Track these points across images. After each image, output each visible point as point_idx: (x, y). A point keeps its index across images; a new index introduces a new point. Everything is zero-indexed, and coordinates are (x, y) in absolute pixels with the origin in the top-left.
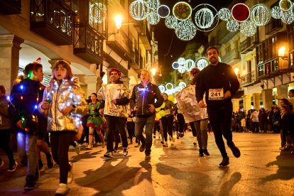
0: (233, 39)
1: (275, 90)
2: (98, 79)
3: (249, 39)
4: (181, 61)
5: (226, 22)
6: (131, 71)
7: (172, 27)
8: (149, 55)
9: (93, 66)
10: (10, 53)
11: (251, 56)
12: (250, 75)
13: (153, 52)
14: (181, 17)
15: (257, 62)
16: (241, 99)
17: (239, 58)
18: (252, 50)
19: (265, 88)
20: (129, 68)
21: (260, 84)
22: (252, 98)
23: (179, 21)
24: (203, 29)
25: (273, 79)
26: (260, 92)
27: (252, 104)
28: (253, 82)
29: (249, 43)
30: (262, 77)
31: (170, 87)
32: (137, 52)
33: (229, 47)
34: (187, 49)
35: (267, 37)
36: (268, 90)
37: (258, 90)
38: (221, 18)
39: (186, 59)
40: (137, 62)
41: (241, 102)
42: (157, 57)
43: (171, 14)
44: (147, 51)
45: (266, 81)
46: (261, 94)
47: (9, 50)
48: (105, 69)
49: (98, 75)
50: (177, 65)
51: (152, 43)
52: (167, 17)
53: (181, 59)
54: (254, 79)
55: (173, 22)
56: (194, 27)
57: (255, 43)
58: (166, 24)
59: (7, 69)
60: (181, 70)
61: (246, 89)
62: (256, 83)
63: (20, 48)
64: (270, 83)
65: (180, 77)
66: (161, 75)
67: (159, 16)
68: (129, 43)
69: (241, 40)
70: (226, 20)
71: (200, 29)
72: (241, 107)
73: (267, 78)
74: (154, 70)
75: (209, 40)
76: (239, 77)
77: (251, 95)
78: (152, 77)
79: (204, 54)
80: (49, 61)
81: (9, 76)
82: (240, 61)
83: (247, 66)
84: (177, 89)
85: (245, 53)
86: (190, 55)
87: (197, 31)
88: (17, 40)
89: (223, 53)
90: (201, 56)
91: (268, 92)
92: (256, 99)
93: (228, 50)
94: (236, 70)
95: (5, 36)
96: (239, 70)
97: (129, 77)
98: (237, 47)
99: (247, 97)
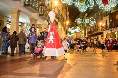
0: (100, 11)
1: (116, 32)
2: (47, 26)
3: (106, 12)
4: (79, 19)
5: (99, 5)
6: (59, 23)
7: (77, 6)
8: (66, 16)
9: (46, 21)
11: (107, 18)
12: (106, 26)
14: (81, 2)
15: (110, 21)
16: (102, 35)
17: (102, 19)
18: (107, 16)
19: (112, 31)
20: (59, 22)
21: (110, 30)
22: (107, 35)
23: (80, 4)
24: (89, 8)
25: (116, 28)
26: (110, 33)
27: (106, 37)
28: (107, 29)
29: (106, 14)
30: (111, 27)
31: (73, 29)
32: (62, 15)
33: (98, 14)
35: (114, 11)
36: (113, 32)
37: (109, 32)
38: (97, 3)
39: (81, 18)
40: (61, 19)
42: (69, 17)
43: (77, 1)
45: (113, 29)
46: (110, 34)
47: (16, 15)
48: (50, 23)
49: (47, 24)
50: (77, 21)
51: (67, 12)
52: (76, 2)
53: (79, 18)
54: (108, 27)
55: (78, 5)
56: (86, 7)
57: (109, 13)
58: (75, 5)
59: (15, 22)
60: (78, 22)
61: (104, 31)
62: (108, 29)
63: (20, 14)
64: (114, 29)
65: (77, 25)
66: (70, 24)
67: (72, 2)
68: (59, 12)
69: (103, 12)
70: (99, 4)
71: (88, 7)
73: (113, 28)
74: (68, 23)
75: (90, 11)
76: (102, 27)
77: (106, 34)
78: (67, 25)
79: (87, 16)
80: (29, 19)
81: (16, 25)
82: (102, 20)
83: (105, 22)
84: (76, 30)
85: (104, 17)
86: (82, 17)
87: (87, 8)
88: (19, 11)
89: (96, 17)
90: (86, 17)
91: (113, 33)
92: (108, 35)
93: (98, 15)
94: (101, 24)
95: (14, 9)
96: (102, 24)
97: (59, 25)
98: (101, 14)
99: (104, 34)
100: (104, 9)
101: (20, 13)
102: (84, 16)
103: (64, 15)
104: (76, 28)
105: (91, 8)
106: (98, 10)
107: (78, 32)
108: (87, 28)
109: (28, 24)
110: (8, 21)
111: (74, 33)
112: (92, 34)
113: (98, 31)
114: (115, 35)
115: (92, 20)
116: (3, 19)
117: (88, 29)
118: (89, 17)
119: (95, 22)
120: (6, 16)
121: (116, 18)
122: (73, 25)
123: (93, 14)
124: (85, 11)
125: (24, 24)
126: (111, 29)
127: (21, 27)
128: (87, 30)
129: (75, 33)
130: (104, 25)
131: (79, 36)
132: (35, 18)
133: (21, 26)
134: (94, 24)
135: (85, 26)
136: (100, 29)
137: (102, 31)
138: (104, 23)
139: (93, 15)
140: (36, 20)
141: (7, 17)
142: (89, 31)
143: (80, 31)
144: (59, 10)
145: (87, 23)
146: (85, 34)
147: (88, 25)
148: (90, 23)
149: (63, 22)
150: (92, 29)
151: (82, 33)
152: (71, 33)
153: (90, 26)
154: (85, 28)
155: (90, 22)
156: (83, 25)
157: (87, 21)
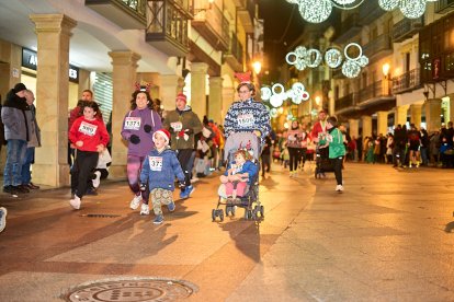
0: (382, 18)
1: (446, 100)
2: (180, 80)
3: (407, 22)
4: (300, 52)
6: (225, 68)
7: (295, 1)
8: (250, 41)
9: (173, 60)
10: (57, 42)
11: (411, 45)
12: (407, 76)
13: (257, 37)
15: (420, 55)
16: (390, 112)
17: (390, 47)
18: (411, 37)
19: (431, 96)
20: (223, 63)
21: (422, 90)
22: (409, 111)
24: (343, 5)
25: (443, 83)
26: (422, 102)
27: (408, 120)
28: (411, 87)
29: (406, 29)
30: (427, 78)
31: (278, 90)
32: (234, 36)
33: (375, 31)
34: (306, 31)
35: (438, 17)
36: (435, 99)
37: (418, 99)
39: (308, 48)
40: (233, 53)
41: (391, 117)
42: (261, 44)
44: (247, 34)
45: (432, 86)
46: (424, 105)
47: (55, 38)
48: (187, 67)
49: (180, 74)
50: (292, 58)
51: (255, 22)
53: (300, 48)
54: (415, 81)
56: (329, 1)
57: (416, 26)
59: (52, 67)
60: (299, 65)
61: (399, 97)
62: (415, 89)
63: (70, 35)
64: (439, 88)
65: (294, 74)
66: (267, 73)
68: (224, 23)
69: (396, 21)
71: (338, 4)
72: (390, 125)
73: (435, 82)
74: (258, 66)
75: (343, 20)
76: (389, 79)
77: (407, 107)
78: (254, 75)
79: (333, 40)
80: (110, 54)
81: (56, 78)
82: (392, 53)
83: (402, 61)
84: (290, 94)
85: (400, 41)
86: (311, 41)
87: (334, 8)
88: (68, 23)
89: (366, 40)
90: (328, 44)
91: (436, 103)
92: (414, 114)
93: (374, 35)
94: (385, 68)
95: (49, 16)
96: (390, 69)
97: (223, 77)
98: (387, 30)
99: (400, 109)
100: (397, 9)
101: (73, 31)
102: (322, 41)
103: (241, 37)
104: (288, 87)
105: (347, 5)
106: (374, 12)
107: (299, 102)
108: (332, 86)
109: (103, 74)
110: (25, 63)
111: (283, 105)
112: (351, 108)
113: (374, 96)
114: (443, 111)
115: (353, 54)
116: (8, 55)
117: (337, 89)
118: (338, 44)
119: (363, 60)
120: (16, 45)
121: (447, 45)
122: (280, 74)
123: (354, 28)
124: (326, 17)
125: (87, 72)
126: (426, 88)
127: (76, 86)
128: (331, 94)
129: (289, 105)
130: (399, 72)
131: (303, 117)
132: (129, 50)
133: (76, 81)
134: (361, 68)
135: (327, 77)
136: (385, 87)
137: (390, 94)
138: (397, 63)
139: (357, 32)
140: (136, 57)
141: (23, 48)
142: (341, 95)
143: (305, 96)
144: (223, 17)
145: (333, 66)
146: (326, 110)
147: (337, 73)
148: (344, 66)
149: (241, 62)
150: (353, 90)
151: (315, 107)
152: (271, 107)
153: (344, 77)
154: (326, 86)
155: (344, 60)
156: (316, 72)
157: (332, 57)
